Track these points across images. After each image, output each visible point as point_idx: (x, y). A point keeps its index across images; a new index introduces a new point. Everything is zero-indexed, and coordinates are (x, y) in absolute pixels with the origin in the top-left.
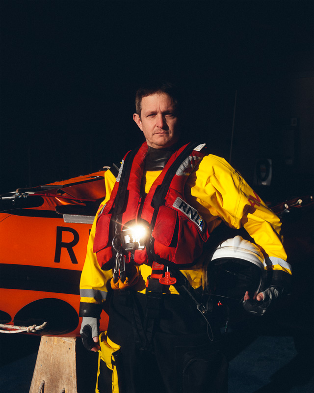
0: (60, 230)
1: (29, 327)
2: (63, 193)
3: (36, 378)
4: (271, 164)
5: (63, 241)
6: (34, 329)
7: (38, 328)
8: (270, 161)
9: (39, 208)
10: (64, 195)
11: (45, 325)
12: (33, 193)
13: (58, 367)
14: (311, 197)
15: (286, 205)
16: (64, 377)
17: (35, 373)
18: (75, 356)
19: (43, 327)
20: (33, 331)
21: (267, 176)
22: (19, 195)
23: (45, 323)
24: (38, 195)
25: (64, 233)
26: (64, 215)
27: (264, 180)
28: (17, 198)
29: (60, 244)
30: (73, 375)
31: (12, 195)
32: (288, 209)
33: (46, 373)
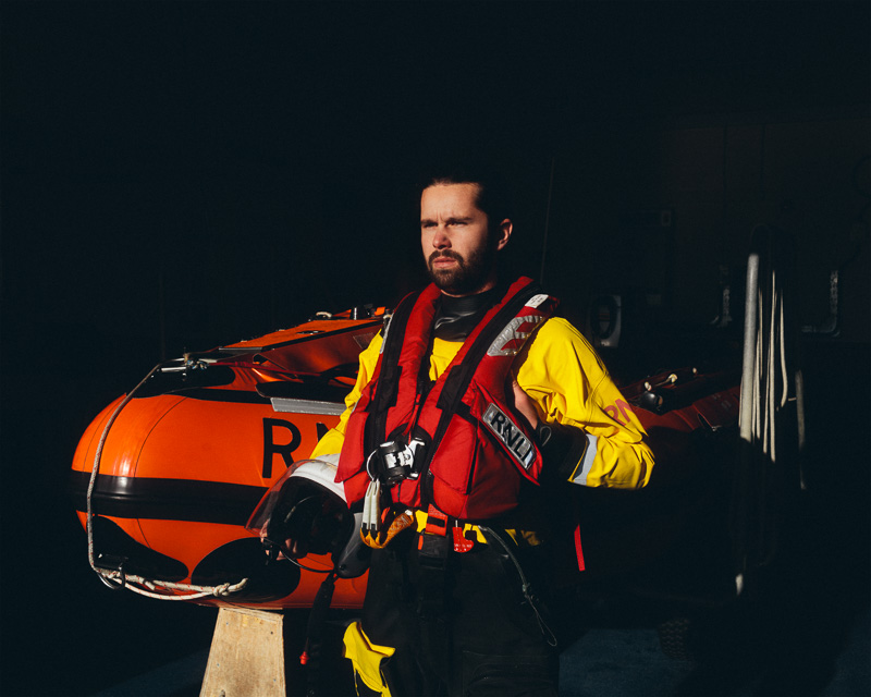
0: (269, 424)
1: (218, 588)
2: (262, 360)
3: (209, 689)
4: (619, 304)
5: (275, 442)
6: (226, 590)
7: (232, 588)
8: (618, 301)
9: (229, 387)
10: (265, 364)
11: (244, 584)
12: (214, 361)
13: (251, 666)
14: (695, 370)
15: (647, 385)
16: (262, 682)
17: (206, 679)
18: (282, 646)
19: (242, 587)
20: (224, 594)
21: (612, 328)
22: (193, 365)
23: (244, 581)
24: (221, 364)
25: (275, 428)
26: (272, 399)
27: (606, 337)
28: (189, 370)
29: (270, 449)
30: (278, 677)
31: (180, 364)
32: (651, 392)
33: (228, 677)
